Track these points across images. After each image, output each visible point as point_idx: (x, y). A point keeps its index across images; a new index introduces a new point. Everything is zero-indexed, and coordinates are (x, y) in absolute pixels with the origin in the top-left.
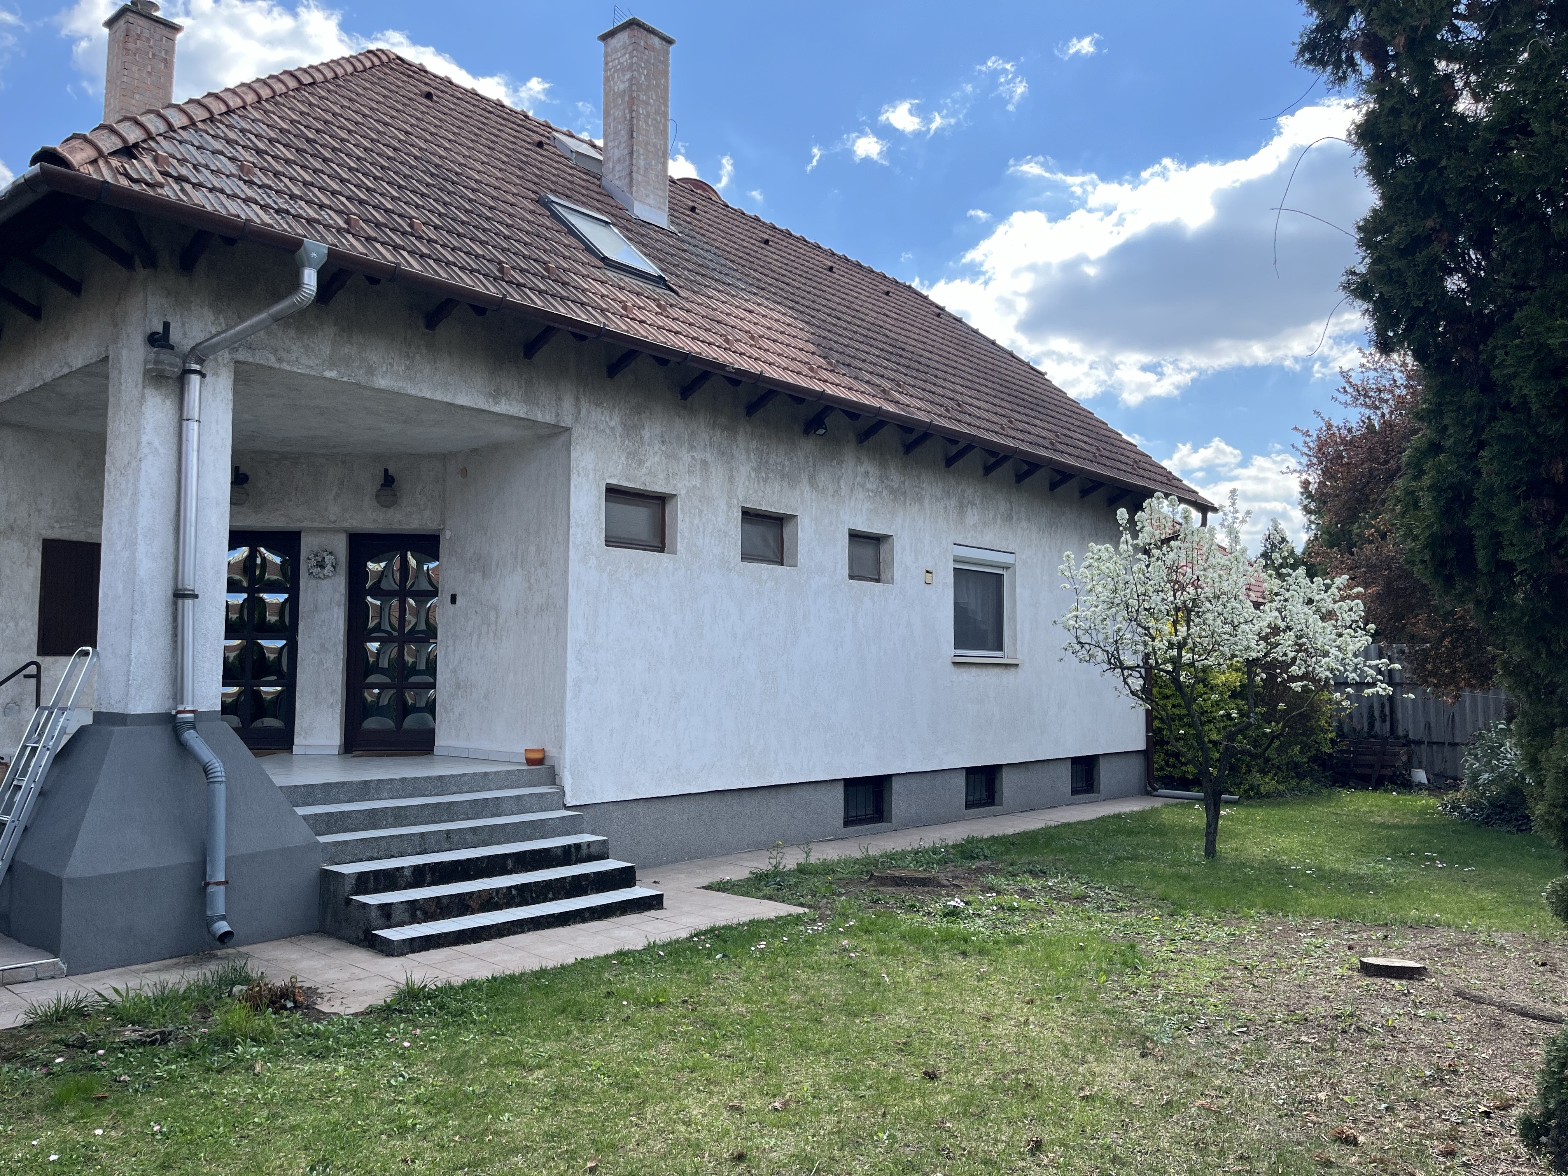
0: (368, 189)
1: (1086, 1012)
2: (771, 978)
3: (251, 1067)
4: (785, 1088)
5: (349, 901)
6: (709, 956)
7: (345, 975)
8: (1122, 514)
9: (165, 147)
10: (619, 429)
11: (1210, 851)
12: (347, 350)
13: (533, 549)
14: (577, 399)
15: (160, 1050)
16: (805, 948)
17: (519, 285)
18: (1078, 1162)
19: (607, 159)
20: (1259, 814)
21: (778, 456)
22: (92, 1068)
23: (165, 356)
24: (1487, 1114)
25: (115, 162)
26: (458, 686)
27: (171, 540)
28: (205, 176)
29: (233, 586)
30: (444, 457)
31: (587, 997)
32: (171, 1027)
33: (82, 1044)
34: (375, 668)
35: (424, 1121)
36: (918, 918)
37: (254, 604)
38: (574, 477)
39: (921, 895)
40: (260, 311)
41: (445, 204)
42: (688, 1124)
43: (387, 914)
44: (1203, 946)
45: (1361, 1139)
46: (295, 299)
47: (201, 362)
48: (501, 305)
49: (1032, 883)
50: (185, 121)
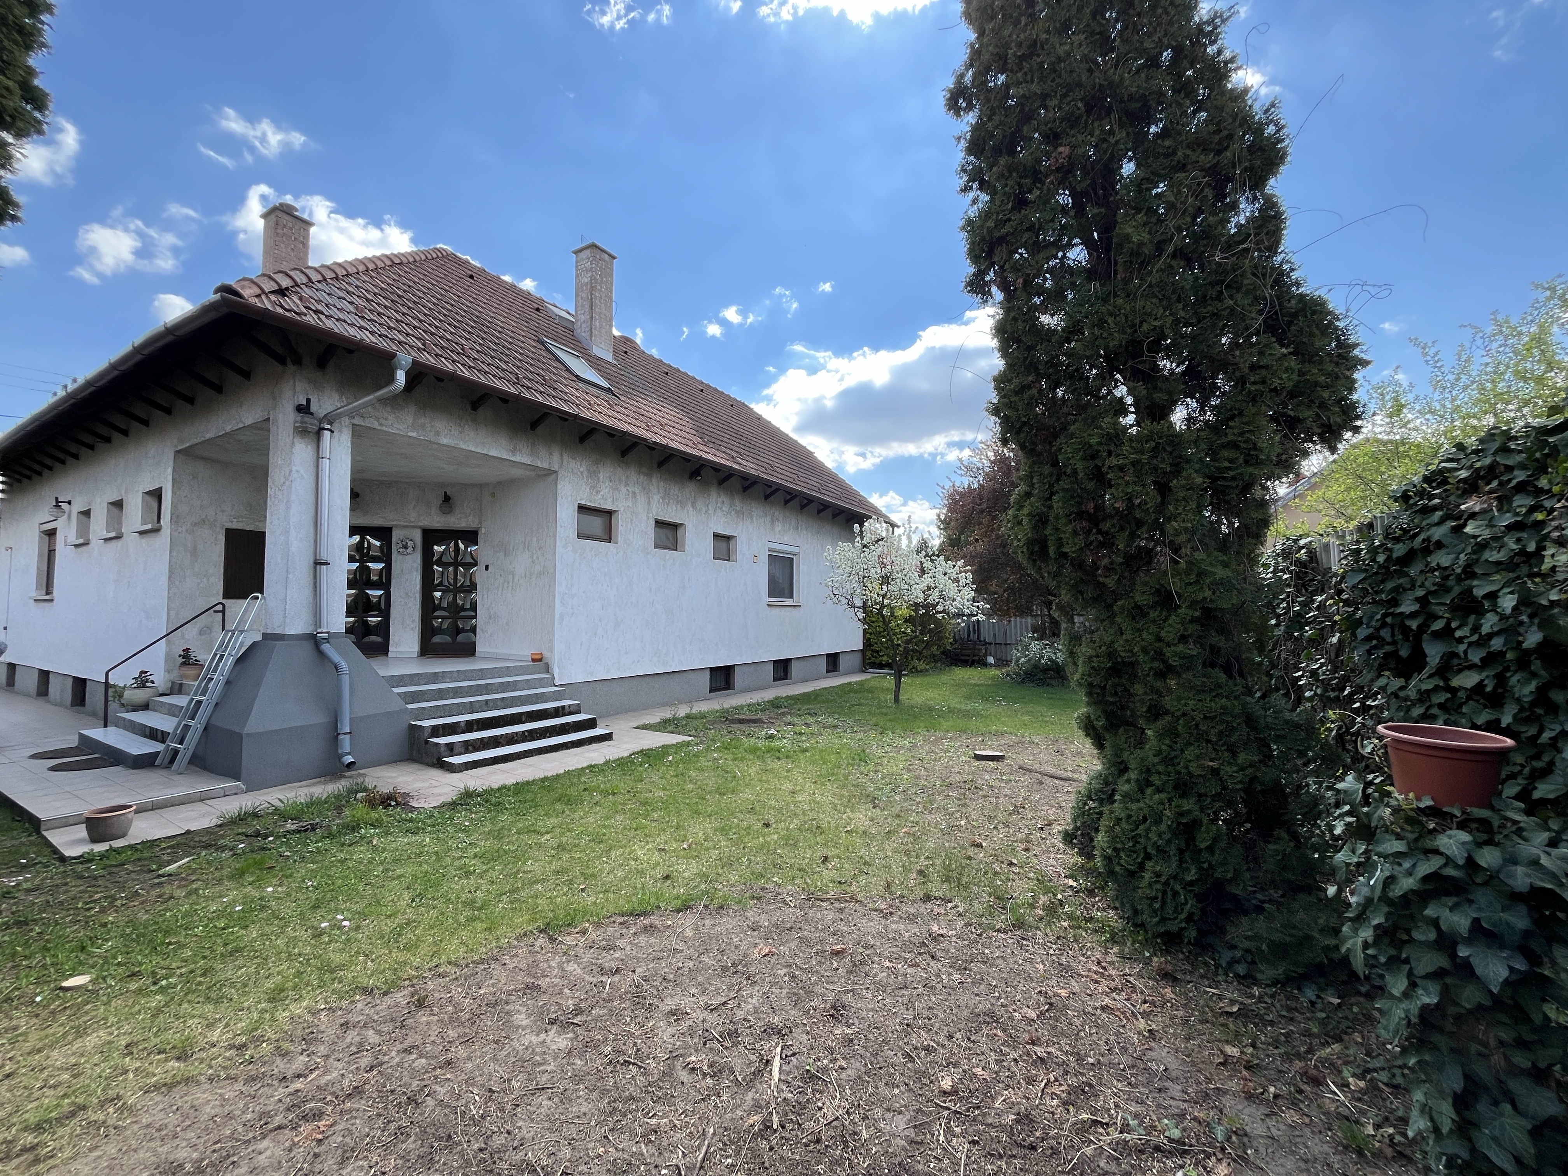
0: (436, 327)
1: (844, 786)
2: (676, 776)
3: (371, 842)
4: (689, 836)
5: (427, 742)
6: (641, 765)
7: (426, 785)
8: (856, 527)
9: (307, 292)
10: (586, 473)
11: (897, 700)
12: (422, 420)
13: (535, 539)
14: (562, 455)
15: (311, 834)
16: (693, 759)
17: (528, 388)
18: (846, 866)
19: (577, 321)
20: (918, 680)
21: (675, 490)
22: (264, 849)
23: (308, 419)
24: (1042, 829)
25: (273, 297)
26: (490, 617)
27: (312, 530)
28: (334, 312)
29: (351, 559)
30: (481, 486)
31: (573, 792)
32: (317, 820)
33: (257, 834)
34: (439, 607)
35: (480, 868)
36: (753, 740)
37: (364, 570)
38: (559, 499)
39: (754, 728)
40: (368, 395)
41: (483, 338)
42: (636, 860)
43: (451, 749)
44: (898, 749)
45: (984, 844)
46: (391, 388)
47: (331, 423)
48: (518, 398)
49: (810, 720)
50: (320, 278)
